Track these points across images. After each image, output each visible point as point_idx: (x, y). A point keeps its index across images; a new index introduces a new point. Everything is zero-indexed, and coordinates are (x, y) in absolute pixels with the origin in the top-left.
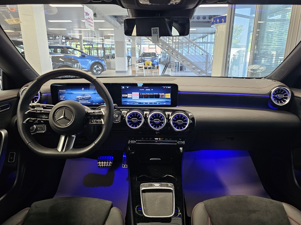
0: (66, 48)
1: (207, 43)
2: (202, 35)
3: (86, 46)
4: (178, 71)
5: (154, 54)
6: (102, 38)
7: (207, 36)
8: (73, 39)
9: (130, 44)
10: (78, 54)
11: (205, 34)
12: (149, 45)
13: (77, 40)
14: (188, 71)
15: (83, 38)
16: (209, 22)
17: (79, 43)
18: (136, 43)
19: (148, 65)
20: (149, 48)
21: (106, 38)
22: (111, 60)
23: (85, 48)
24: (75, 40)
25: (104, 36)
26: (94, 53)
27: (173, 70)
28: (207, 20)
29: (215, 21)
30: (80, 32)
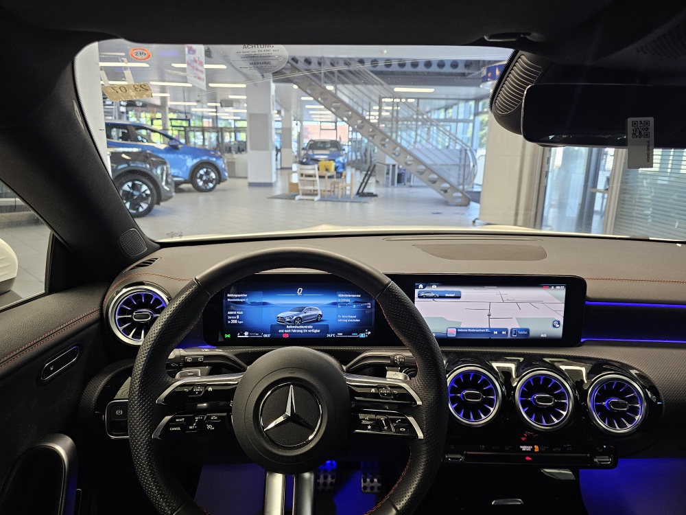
0: (133, 129)
1: (457, 121)
2: (443, 103)
3: (174, 123)
4: (393, 184)
5: (336, 144)
6: (214, 104)
7: (455, 104)
8: (145, 105)
9: (280, 119)
10: (158, 142)
11: (450, 102)
12: (321, 122)
13: (155, 109)
14: (415, 184)
15: (170, 103)
16: (463, 75)
17: (159, 115)
18: (293, 118)
19: (327, 170)
20: (321, 129)
21: (223, 104)
22: (237, 157)
23: (173, 126)
24: (150, 109)
25: (219, 100)
26: (197, 139)
27: (381, 183)
28: (461, 69)
29: (489, 74)
30: (163, 89)
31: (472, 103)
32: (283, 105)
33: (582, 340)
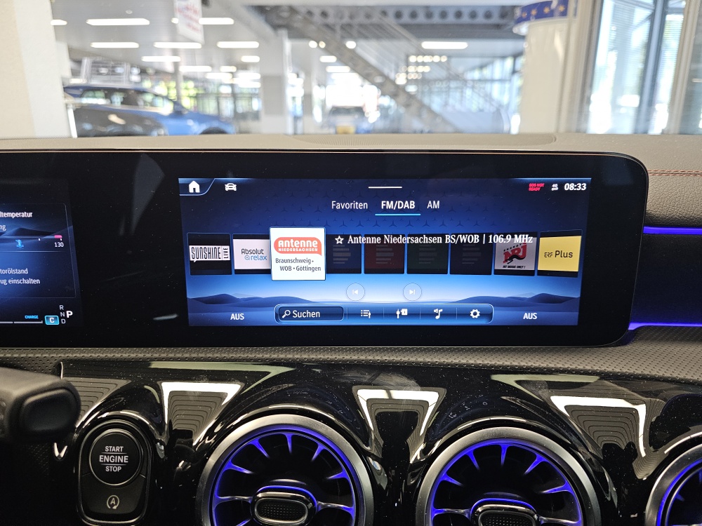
5: (360, 110)
6: (229, 69)
7: (491, 63)
8: (158, 73)
13: (169, 77)
15: (183, 70)
16: (498, 26)
21: (239, 68)
25: (235, 64)
26: (210, 107)
28: (495, 19)
30: (175, 52)
31: (509, 62)
32: (303, 67)
33: (632, 327)
